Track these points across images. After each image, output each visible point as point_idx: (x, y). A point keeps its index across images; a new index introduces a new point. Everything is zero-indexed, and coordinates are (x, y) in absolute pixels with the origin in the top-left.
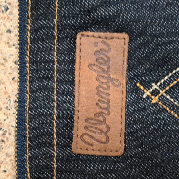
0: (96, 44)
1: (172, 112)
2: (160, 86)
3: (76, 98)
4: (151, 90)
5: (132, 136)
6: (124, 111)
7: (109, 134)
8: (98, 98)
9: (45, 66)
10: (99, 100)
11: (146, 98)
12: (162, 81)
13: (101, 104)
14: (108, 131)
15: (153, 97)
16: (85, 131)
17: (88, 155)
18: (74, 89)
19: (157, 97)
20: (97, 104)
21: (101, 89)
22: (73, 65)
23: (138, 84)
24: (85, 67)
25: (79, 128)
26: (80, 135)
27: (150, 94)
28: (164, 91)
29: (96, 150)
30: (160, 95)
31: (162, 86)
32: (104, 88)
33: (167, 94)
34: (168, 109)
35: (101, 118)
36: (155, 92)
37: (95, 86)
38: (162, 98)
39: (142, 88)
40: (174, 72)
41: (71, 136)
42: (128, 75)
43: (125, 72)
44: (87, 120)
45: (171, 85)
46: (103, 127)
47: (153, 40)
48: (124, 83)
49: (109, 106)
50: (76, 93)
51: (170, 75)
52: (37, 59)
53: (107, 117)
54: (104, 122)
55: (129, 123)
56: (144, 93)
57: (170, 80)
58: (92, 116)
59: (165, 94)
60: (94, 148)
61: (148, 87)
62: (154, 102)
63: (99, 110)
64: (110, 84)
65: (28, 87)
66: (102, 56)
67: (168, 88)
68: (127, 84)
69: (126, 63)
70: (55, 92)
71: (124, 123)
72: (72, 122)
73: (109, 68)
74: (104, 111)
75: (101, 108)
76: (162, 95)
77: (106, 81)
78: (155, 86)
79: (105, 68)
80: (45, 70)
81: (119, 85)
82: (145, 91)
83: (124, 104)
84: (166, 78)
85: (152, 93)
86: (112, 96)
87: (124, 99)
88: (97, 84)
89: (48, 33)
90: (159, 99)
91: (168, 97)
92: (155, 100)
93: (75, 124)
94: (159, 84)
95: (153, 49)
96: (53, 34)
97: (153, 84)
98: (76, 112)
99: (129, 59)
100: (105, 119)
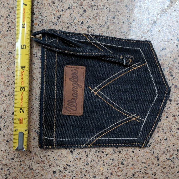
0: (72, 70)
1: (102, 99)
2: (98, 88)
3: (64, 92)
4: (94, 89)
5: (86, 108)
6: (83, 98)
7: (77, 107)
8: (73, 92)
9: (51, 79)
10: (73, 93)
11: (92, 92)
12: (99, 86)
13: (74, 95)
14: (77, 106)
15: (95, 92)
16: (68, 106)
17: (69, 115)
18: (63, 88)
19: (97, 92)
20: (72, 95)
21: (74, 89)
22: (63, 79)
23: (89, 87)
24: (68, 79)
25: (65, 104)
26: (65, 107)
27: (94, 91)
28: (100, 90)
29: (72, 113)
30: (98, 91)
31: (99, 88)
32: (75, 88)
33: (101, 91)
34: (101, 97)
35: (74, 101)
36: (96, 90)
37: (72, 87)
38: (98, 93)
39: (91, 88)
40: (103, 82)
41: (62, 108)
42: (85, 83)
43: (84, 82)
44: (68, 101)
45: (103, 87)
46: (75, 104)
47: (95, 69)
48: (83, 87)
49: (77, 96)
50: (64, 90)
51: (102, 83)
52: (48, 76)
53: (76, 100)
54: (75, 102)
55: (85, 103)
56: (91, 90)
57: (102, 85)
58: (70, 100)
59: (100, 91)
60: (71, 112)
61: (93, 88)
62: (95, 94)
63: (73, 97)
64: (78, 87)
65: (45, 87)
66: (75, 75)
67: (101, 89)
68: (85, 87)
69: (84, 78)
70: (56, 90)
71: (83, 103)
72: (62, 102)
73: (77, 80)
74: (75, 98)
75: (74, 96)
76: (99, 92)
77: (76, 85)
78: (96, 88)
79: (76, 80)
80: (51, 80)
81: (81, 87)
82: (92, 90)
83: (83, 95)
84: (100, 84)
85: (95, 91)
86: (78, 92)
87: (83, 93)
88: (73, 86)
89: (53, 66)
90: (97, 93)
91: (101, 92)
92: (96, 93)
93: (64, 103)
94: (97, 87)
95: (95, 73)
96: (55, 66)
97: (95, 87)
98: (64, 98)
99: (86, 77)
100: (75, 101)
